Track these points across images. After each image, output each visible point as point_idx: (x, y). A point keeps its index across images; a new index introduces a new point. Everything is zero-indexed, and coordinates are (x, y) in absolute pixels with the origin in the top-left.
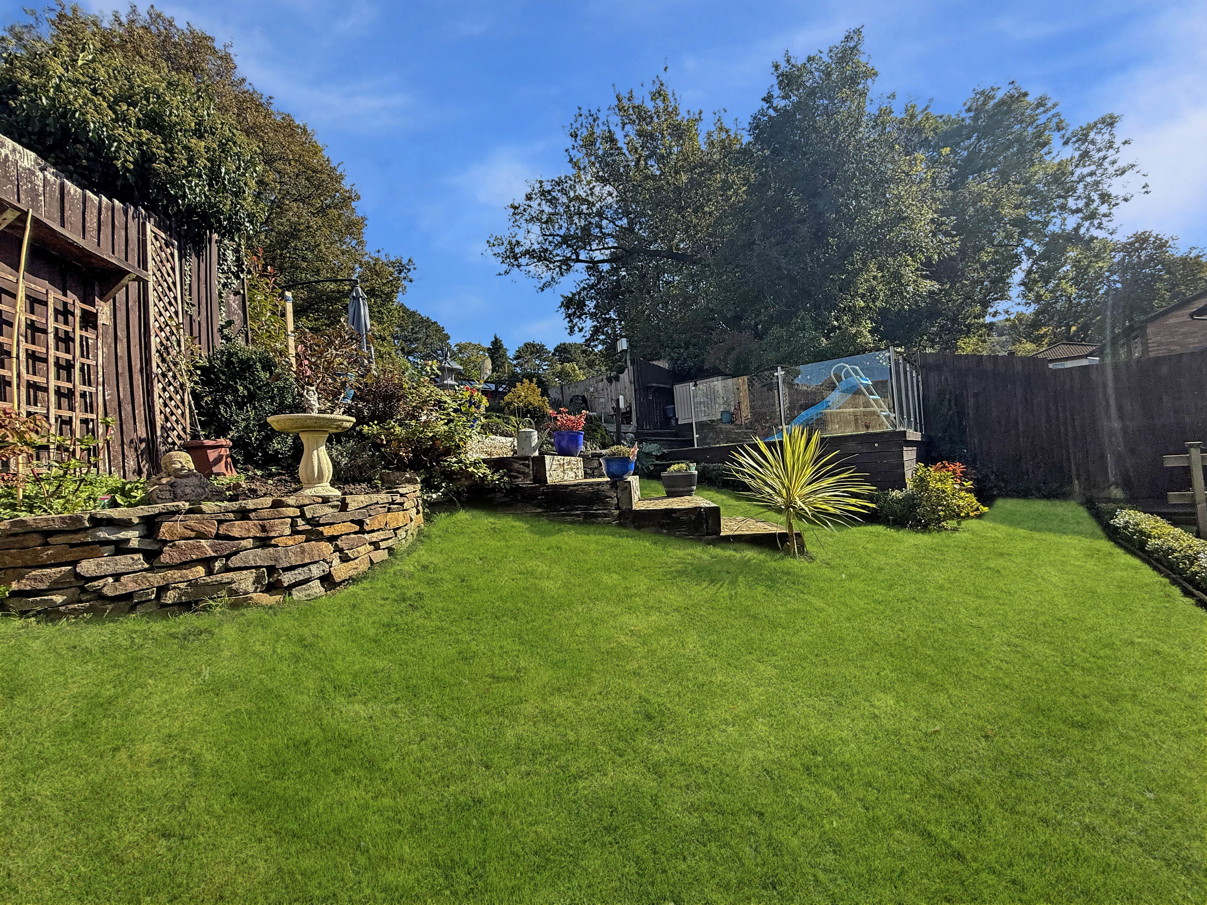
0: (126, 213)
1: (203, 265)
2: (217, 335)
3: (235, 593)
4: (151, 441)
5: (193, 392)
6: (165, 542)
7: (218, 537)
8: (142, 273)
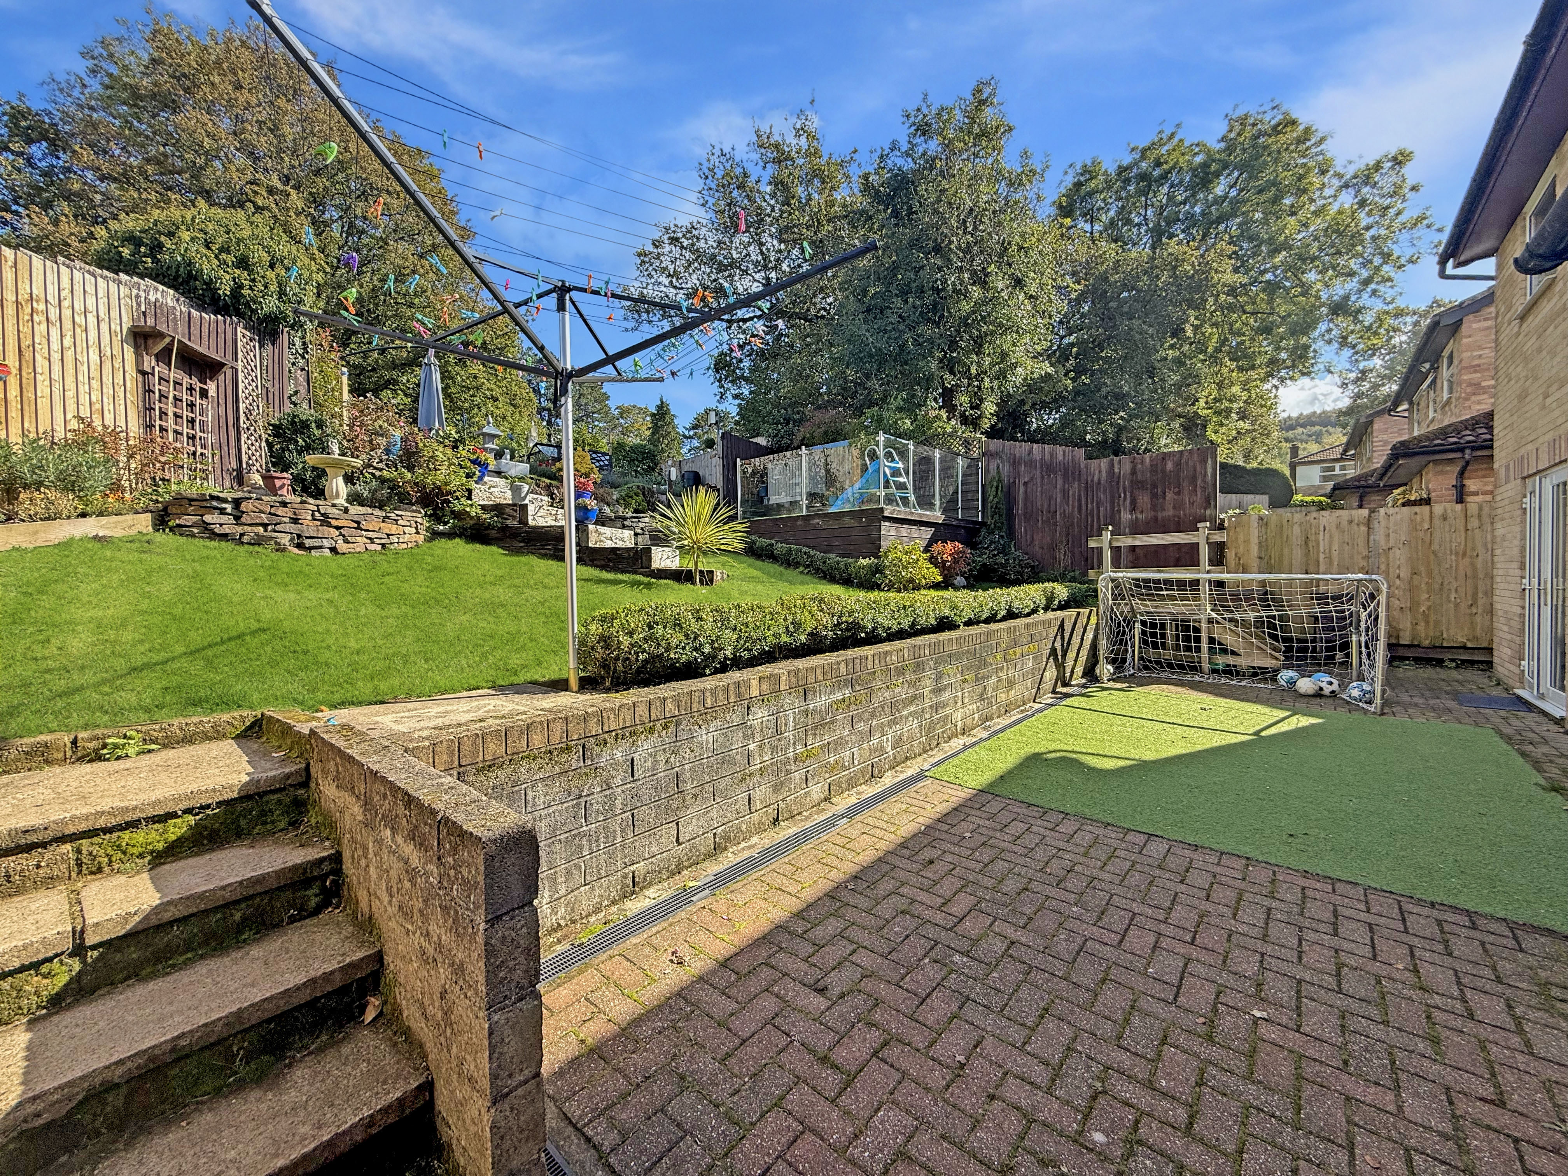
0: (225, 322)
1: (276, 351)
2: (287, 401)
3: (279, 544)
4: (239, 470)
5: (267, 441)
6: (243, 512)
7: (270, 513)
8: (234, 364)
